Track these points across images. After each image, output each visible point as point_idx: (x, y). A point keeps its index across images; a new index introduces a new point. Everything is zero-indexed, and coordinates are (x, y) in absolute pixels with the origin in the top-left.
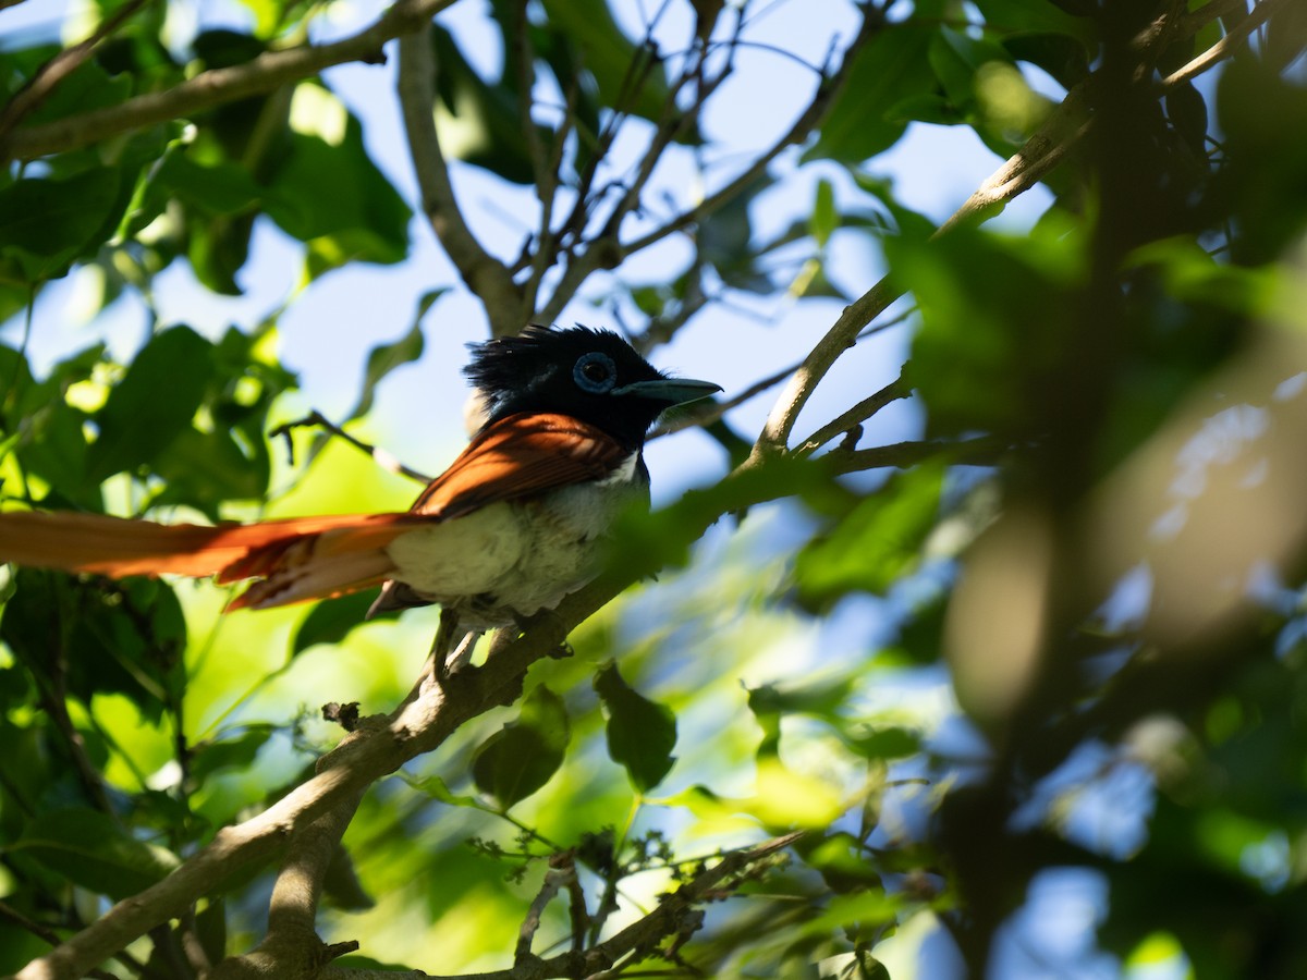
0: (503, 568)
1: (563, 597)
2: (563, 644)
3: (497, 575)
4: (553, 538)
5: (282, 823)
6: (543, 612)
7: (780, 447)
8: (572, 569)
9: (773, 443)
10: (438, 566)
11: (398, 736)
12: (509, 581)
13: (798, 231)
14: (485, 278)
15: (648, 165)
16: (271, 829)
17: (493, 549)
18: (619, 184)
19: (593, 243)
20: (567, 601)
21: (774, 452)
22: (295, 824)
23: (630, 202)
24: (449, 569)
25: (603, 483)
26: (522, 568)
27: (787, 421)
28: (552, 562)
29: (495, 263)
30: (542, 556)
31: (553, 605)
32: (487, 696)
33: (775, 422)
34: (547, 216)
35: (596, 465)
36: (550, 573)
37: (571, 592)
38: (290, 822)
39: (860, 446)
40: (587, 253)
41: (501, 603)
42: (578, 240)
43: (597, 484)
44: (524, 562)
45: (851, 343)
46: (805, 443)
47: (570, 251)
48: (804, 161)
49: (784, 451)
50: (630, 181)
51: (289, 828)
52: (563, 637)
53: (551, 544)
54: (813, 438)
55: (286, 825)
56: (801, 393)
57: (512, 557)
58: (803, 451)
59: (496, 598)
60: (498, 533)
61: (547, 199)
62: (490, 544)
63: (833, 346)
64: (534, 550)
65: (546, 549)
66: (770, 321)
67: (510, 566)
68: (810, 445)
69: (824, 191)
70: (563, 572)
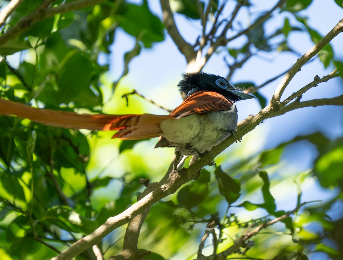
0: (194, 135)
1: (213, 147)
2: (213, 161)
3: (193, 137)
4: (209, 127)
5: (128, 216)
6: (206, 152)
7: (278, 101)
8: (215, 137)
9: (276, 100)
10: (175, 132)
11: (162, 189)
12: (196, 140)
13: (278, 32)
14: (185, 49)
15: (235, 14)
16: (124, 218)
17: (191, 128)
18: (226, 20)
19: (218, 38)
20: (214, 148)
21: (276, 103)
22: (131, 216)
23: (229, 26)
24: (178, 133)
25: (225, 112)
26: (200, 136)
27: (280, 94)
28: (209, 135)
29: (188, 45)
30: (206, 133)
31: (209, 149)
32: (189, 177)
33: (277, 94)
34: (204, 30)
35: (223, 107)
36: (208, 138)
37: (215, 145)
38: (130, 215)
39: (302, 100)
40: (217, 41)
41: (193, 147)
42: (213, 37)
43: (223, 112)
44: (201, 134)
45: (299, 70)
46: (285, 100)
47: (211, 40)
48: (281, 12)
49: (279, 103)
50: (229, 19)
51: (130, 217)
52: (213, 159)
53: (208, 129)
54: (288, 99)
55: (129, 216)
56: (284, 85)
57: (197, 132)
58: (285, 103)
59: (192, 145)
60: (193, 123)
61: (204, 25)
62: (190, 127)
63: (294, 71)
64: (203, 131)
65: (207, 131)
66: (271, 61)
67: (196, 135)
68: (287, 101)
69: (287, 21)
70: (212, 137)
